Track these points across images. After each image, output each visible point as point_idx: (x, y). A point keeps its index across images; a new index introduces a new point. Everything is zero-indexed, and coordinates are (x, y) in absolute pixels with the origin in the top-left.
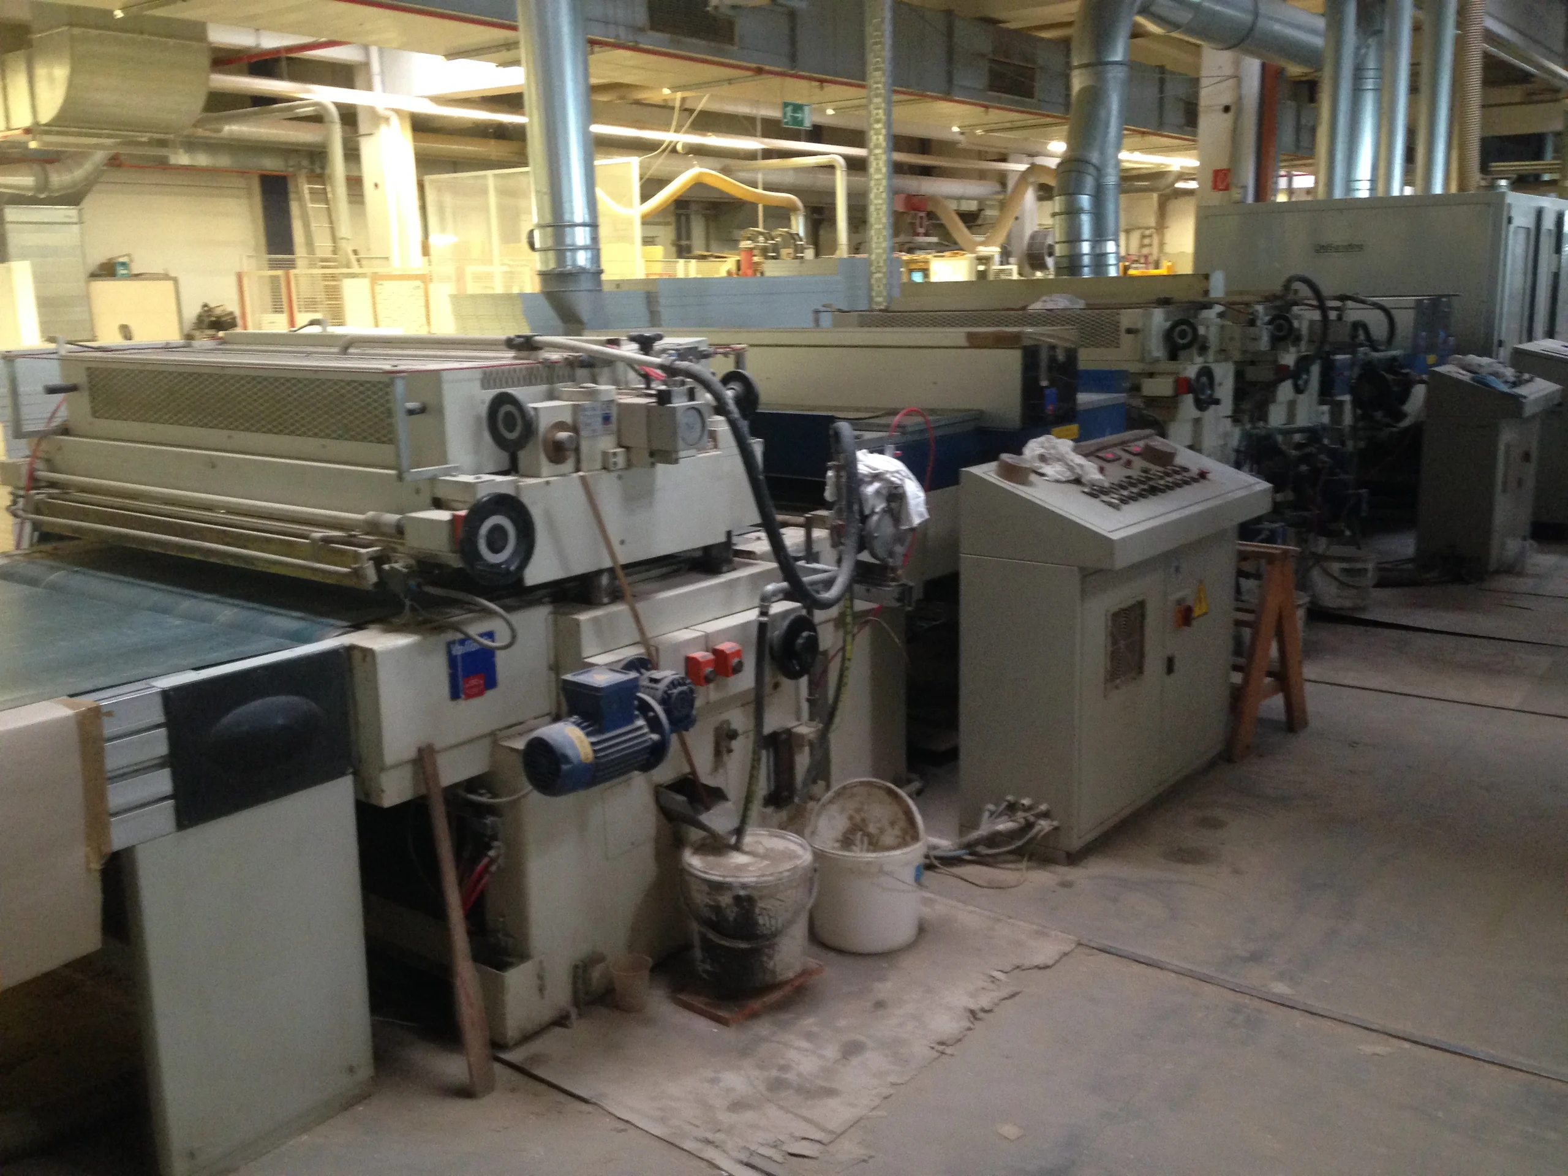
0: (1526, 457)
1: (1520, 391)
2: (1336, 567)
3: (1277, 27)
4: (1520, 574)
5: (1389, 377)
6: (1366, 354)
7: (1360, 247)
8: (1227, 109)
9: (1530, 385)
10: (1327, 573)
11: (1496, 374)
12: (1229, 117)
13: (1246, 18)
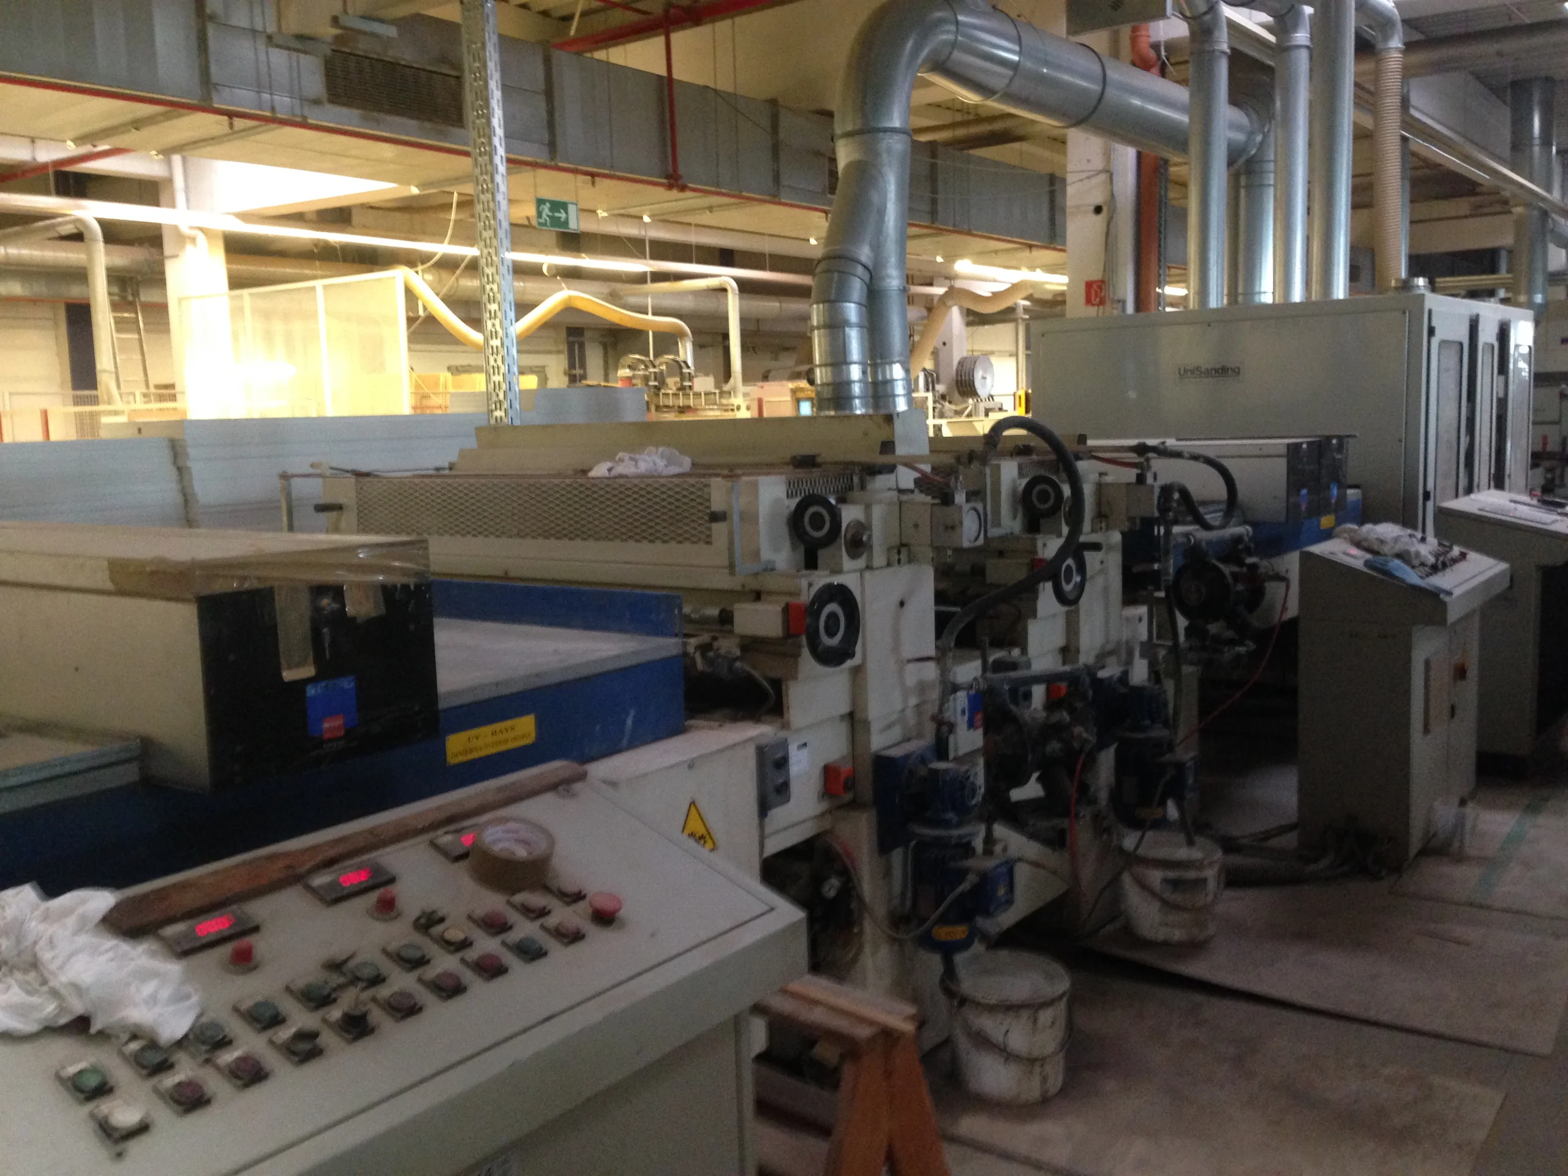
0: (1461, 672)
1: (1440, 581)
2: (1156, 877)
3: (1137, 102)
4: (1460, 858)
5: (1227, 569)
6: (1187, 535)
7: (1237, 372)
8: (1098, 210)
9: (1461, 566)
10: (1144, 886)
11: (1403, 556)
12: (1101, 219)
13: (1095, 87)
